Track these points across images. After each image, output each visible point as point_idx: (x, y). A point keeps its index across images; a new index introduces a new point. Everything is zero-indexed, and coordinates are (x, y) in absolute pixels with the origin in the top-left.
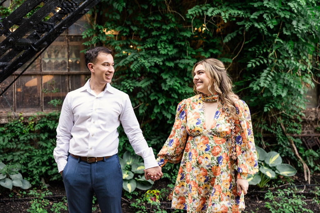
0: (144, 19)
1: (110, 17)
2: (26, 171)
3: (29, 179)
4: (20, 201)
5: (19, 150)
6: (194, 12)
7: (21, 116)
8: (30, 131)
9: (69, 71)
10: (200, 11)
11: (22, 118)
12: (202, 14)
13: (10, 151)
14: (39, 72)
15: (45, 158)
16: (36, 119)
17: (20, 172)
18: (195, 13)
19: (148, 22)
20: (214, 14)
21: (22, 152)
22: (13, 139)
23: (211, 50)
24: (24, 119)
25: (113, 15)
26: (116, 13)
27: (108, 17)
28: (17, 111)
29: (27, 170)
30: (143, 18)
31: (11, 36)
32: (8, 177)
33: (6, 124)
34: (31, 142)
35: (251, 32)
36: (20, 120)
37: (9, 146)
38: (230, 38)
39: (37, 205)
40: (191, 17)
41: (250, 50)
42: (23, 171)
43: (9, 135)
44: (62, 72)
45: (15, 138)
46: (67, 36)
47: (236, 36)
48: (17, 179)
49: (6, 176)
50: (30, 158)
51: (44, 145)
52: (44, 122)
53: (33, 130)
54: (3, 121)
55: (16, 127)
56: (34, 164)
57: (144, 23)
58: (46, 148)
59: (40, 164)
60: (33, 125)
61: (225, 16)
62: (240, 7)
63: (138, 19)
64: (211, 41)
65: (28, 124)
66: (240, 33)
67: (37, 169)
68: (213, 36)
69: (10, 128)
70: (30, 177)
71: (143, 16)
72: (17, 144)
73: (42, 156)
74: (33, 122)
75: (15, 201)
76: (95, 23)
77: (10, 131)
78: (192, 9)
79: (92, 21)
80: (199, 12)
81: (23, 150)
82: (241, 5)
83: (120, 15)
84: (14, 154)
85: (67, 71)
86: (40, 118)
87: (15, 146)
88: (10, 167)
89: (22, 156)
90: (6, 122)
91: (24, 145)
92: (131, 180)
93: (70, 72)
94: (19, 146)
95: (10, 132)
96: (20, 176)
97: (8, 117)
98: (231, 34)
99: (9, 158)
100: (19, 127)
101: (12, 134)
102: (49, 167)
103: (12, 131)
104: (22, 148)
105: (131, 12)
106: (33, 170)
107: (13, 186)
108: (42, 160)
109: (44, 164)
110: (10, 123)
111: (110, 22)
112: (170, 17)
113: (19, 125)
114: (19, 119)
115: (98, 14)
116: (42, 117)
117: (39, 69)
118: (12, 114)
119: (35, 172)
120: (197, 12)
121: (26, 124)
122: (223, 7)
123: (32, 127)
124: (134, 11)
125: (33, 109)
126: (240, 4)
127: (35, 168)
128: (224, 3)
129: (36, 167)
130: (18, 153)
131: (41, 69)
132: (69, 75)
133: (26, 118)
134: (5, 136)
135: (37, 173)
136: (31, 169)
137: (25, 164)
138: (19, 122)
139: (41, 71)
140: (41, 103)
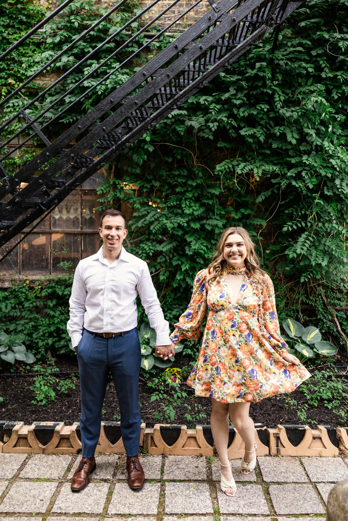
0: (168, 173)
1: (129, 170)
2: (30, 342)
3: (34, 351)
4: (23, 376)
5: (23, 318)
6: (223, 168)
7: (27, 280)
8: (36, 297)
9: (81, 229)
10: (231, 166)
11: (28, 282)
12: (232, 170)
13: (12, 319)
14: (48, 230)
15: (52, 329)
16: (43, 283)
17: (24, 343)
18: (225, 169)
19: (172, 176)
20: (245, 171)
21: (26, 321)
22: (17, 306)
23: (242, 210)
24: (30, 283)
25: (133, 168)
26: (135, 166)
27: (127, 170)
28: (22, 274)
29: (32, 341)
30: (166, 171)
31: (17, 195)
32: (10, 349)
33: (9, 288)
34: (37, 309)
35: (289, 190)
36: (25, 285)
37: (12, 314)
38: (263, 198)
39: (42, 383)
40: (220, 173)
41: (287, 211)
42: (27, 343)
43: (12, 301)
44: (74, 230)
45: (18, 304)
46: (81, 190)
47: (271, 195)
48: (20, 352)
49: (7, 348)
50: (35, 328)
51: (52, 313)
52: (52, 287)
53: (40, 295)
54: (6, 285)
55: (20, 292)
56: (40, 335)
57: (168, 178)
58: (54, 316)
59: (47, 335)
60: (39, 290)
61: (258, 173)
62: (276, 162)
63: (161, 173)
64: (243, 199)
65: (34, 289)
66: (276, 191)
67: (43, 340)
68: (245, 193)
69: (14, 293)
70: (35, 350)
71: (167, 169)
72: (21, 312)
73: (49, 325)
74: (40, 287)
75: (17, 376)
76: (112, 175)
77: (13, 296)
78: (221, 164)
79: (109, 174)
80: (229, 168)
81: (27, 319)
82: (276, 160)
83: (141, 168)
84: (17, 323)
85: (79, 230)
86: (48, 282)
87: (19, 314)
88: (13, 337)
89: (26, 325)
90: (9, 286)
91: (29, 313)
92: (148, 355)
93: (83, 230)
94: (23, 314)
95: (14, 298)
96: (23, 348)
97: (12, 281)
98: (265, 193)
99: (12, 327)
100: (24, 293)
101: (16, 299)
102: (56, 339)
103: (16, 297)
104: (26, 316)
105: (152, 165)
106: (38, 342)
107: (16, 360)
108: (49, 331)
109: (51, 335)
110: (14, 288)
111: (128, 176)
112: (197, 172)
113: (24, 290)
114: (24, 283)
115: (116, 166)
116: (50, 281)
117: (48, 227)
118: (17, 277)
119: (41, 344)
120: (226, 167)
121: (32, 288)
122: (257, 161)
123: (38, 292)
124: (156, 163)
125: (40, 272)
126: (275, 158)
127: (40, 339)
128: (258, 157)
129: (42, 338)
130: (22, 322)
131: (50, 227)
132: (81, 234)
133: (32, 282)
134: (7, 302)
135: (43, 345)
136: (36, 341)
137: (30, 335)
138: (24, 287)
139: (51, 229)
140: (49, 265)
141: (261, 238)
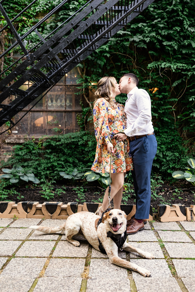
0: (118, 73)
1: (95, 70)
2: (36, 173)
3: (38, 178)
4: (33, 190)
5: (32, 160)
6: (152, 66)
7: (33, 138)
8: (39, 148)
9: (65, 109)
10: (157, 65)
11: (34, 140)
13: (26, 160)
14: (46, 110)
15: (49, 165)
16: (43, 140)
17: (33, 173)
18: (153, 66)
19: (120, 75)
20: (166, 66)
21: (33, 161)
22: (28, 153)
23: (163, 93)
24: (35, 140)
25: (97, 69)
26: (99, 68)
27: (93, 71)
28: (30, 135)
29: (37, 172)
31: (35, 66)
32: (25, 175)
33: (23, 143)
34: (40, 155)
35: (192, 80)
36: (32, 141)
37: (25, 157)
38: (177, 84)
40: (151, 69)
41: (191, 91)
42: (35, 173)
43: (25, 150)
44: (61, 109)
45: (29, 152)
46: (65, 85)
47: (181, 82)
48: (31, 177)
49: (24, 174)
50: (39, 165)
51: (49, 156)
52: (49, 142)
53: (41, 148)
54: (22, 141)
55: (30, 145)
56: (42, 169)
57: (117, 76)
58: (50, 158)
59: (46, 169)
60: (41, 144)
61: (174, 67)
63: (113, 73)
64: (163, 87)
65: (38, 144)
66: (184, 80)
67: (44, 172)
68: (164, 84)
69: (26, 146)
70: (39, 177)
71: (117, 71)
72: (31, 156)
73: (47, 163)
74: (41, 142)
75: (30, 190)
76: (84, 75)
77: (26, 148)
78: (151, 64)
79: (82, 74)
80: (156, 66)
81: (34, 160)
82: (185, 61)
83: (102, 69)
84: (28, 162)
85: (64, 109)
86: (46, 140)
87: (29, 157)
88: (26, 169)
89: (34, 163)
90: (23, 142)
91: (35, 157)
92: (107, 177)
93: (66, 109)
94: (32, 157)
95: (26, 149)
96: (33, 175)
97: (25, 139)
98: (178, 81)
99: (26, 164)
100: (32, 145)
101: (27, 150)
102: (52, 171)
103: (27, 148)
104: (34, 159)
105: (108, 68)
106: (41, 172)
107: (29, 180)
108: (47, 166)
109: (48, 169)
110: (26, 142)
111: (94, 74)
112: (136, 71)
113: (32, 144)
114: (32, 140)
115: (87, 69)
116: (47, 139)
117: (46, 108)
118: (28, 137)
119: (42, 173)
120: (154, 65)
121: (37, 144)
122: (172, 63)
123: (40, 146)
124: (110, 67)
125: (42, 135)
127: (42, 171)
128: (173, 60)
129: (43, 170)
130: (32, 162)
131: (47, 108)
132: (65, 112)
133: (37, 139)
134: (22, 151)
135: (44, 174)
136: (40, 172)
137: (36, 169)
138: (32, 142)
139: (47, 109)
140: (46, 131)
141: (174, 109)
